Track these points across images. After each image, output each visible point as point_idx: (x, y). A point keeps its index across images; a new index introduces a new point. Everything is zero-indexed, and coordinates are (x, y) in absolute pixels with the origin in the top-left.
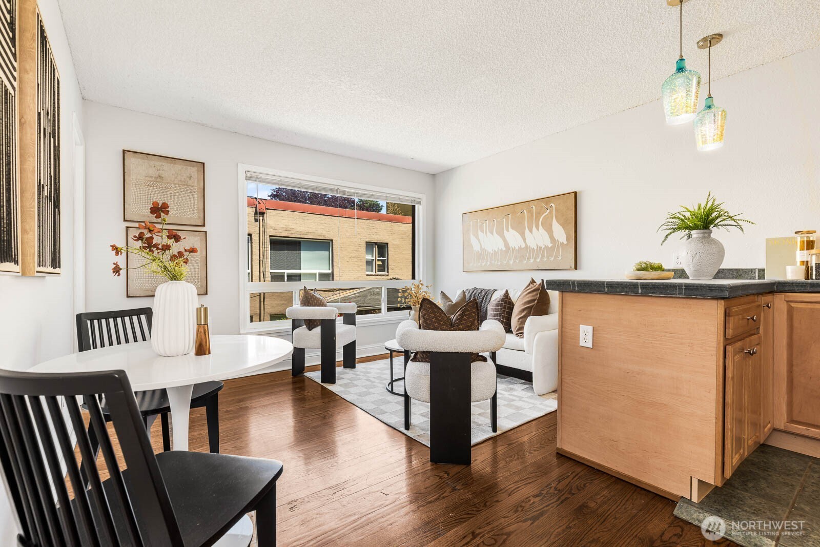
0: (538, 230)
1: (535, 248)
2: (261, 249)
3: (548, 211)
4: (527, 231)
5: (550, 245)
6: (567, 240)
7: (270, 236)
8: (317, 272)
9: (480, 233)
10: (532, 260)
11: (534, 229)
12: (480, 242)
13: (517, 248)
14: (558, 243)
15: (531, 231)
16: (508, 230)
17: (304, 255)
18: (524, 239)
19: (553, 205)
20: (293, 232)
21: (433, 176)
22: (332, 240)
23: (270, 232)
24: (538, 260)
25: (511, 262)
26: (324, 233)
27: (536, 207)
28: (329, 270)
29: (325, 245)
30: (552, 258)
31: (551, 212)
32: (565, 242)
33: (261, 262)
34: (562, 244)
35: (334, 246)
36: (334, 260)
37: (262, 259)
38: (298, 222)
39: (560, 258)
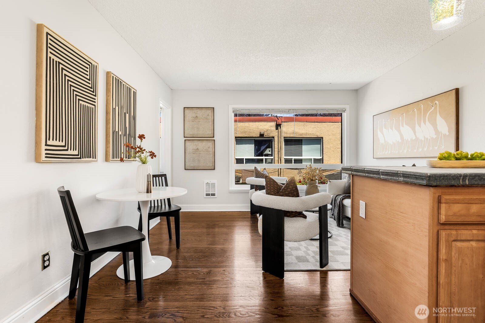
0: (425, 124)
1: (423, 139)
2: (279, 145)
3: (433, 108)
4: (417, 125)
5: (435, 136)
6: (448, 132)
7: (284, 137)
8: (313, 158)
9: (384, 129)
10: (420, 150)
11: (422, 123)
12: (384, 136)
13: (409, 140)
14: (441, 134)
15: (420, 126)
16: (403, 126)
17: (305, 147)
18: (415, 132)
19: (437, 102)
20: (297, 134)
21: (356, 91)
22: (322, 138)
23: (284, 135)
24: (425, 149)
25: (405, 151)
26: (317, 133)
27: (423, 106)
28: (321, 156)
29: (318, 141)
30: (436, 148)
31: (436, 108)
32: (447, 134)
33: (279, 152)
34: (445, 135)
35: (324, 141)
36: (324, 150)
37: (279, 150)
38: (300, 128)
39: (443, 147)
